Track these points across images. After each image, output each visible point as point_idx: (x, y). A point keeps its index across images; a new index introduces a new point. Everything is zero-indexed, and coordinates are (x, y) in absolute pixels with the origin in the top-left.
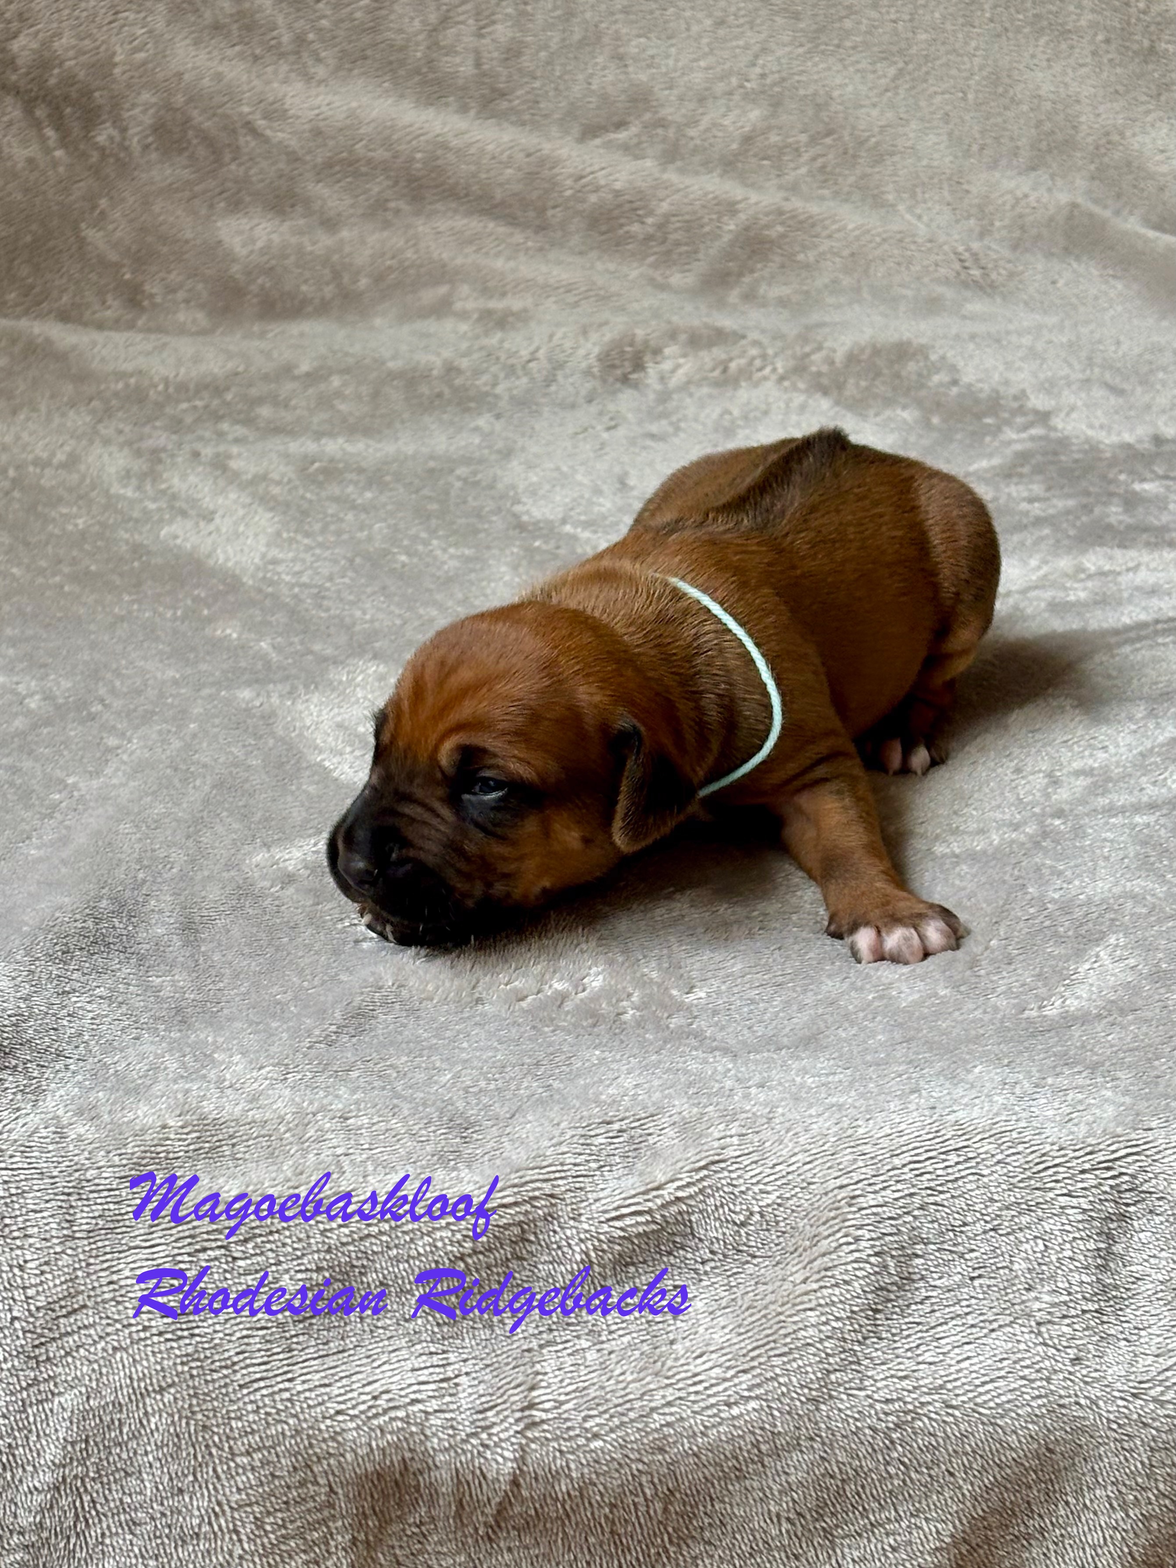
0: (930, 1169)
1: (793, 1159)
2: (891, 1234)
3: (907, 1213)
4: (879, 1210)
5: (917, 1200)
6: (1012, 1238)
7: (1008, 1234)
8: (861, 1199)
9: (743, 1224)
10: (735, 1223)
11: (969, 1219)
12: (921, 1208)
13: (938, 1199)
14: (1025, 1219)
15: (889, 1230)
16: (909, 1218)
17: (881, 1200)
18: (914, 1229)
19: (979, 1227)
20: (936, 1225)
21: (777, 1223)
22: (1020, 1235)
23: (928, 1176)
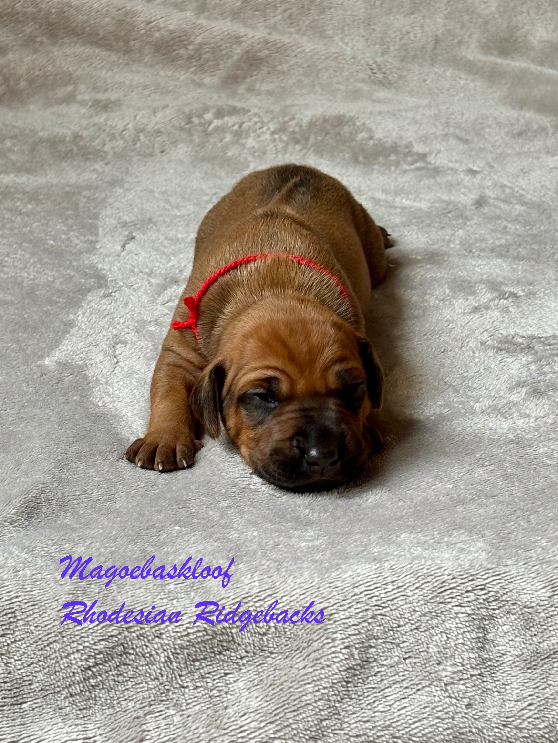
0: (377, 594)
1: (294, 593)
2: (354, 635)
3: (365, 621)
4: (347, 621)
5: (370, 613)
6: (428, 633)
7: (425, 631)
8: (336, 615)
9: (264, 634)
10: (260, 634)
11: (402, 623)
12: (373, 617)
13: (382, 612)
14: (435, 622)
15: (353, 632)
16: (365, 624)
17: (348, 615)
18: (368, 630)
19: (407, 628)
20: (382, 628)
21: (285, 632)
22: (432, 631)
23: (375, 598)
